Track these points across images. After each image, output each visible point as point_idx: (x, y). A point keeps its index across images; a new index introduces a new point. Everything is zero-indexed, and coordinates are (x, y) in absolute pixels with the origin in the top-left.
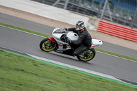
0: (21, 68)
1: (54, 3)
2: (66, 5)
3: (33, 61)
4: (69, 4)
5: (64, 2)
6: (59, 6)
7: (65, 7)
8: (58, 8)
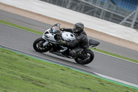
0: (87, 87)
1: (121, 21)
2: (133, 24)
3: (99, 80)
4: (136, 23)
5: (131, 21)
6: (126, 25)
7: (132, 26)
8: (124, 27)
